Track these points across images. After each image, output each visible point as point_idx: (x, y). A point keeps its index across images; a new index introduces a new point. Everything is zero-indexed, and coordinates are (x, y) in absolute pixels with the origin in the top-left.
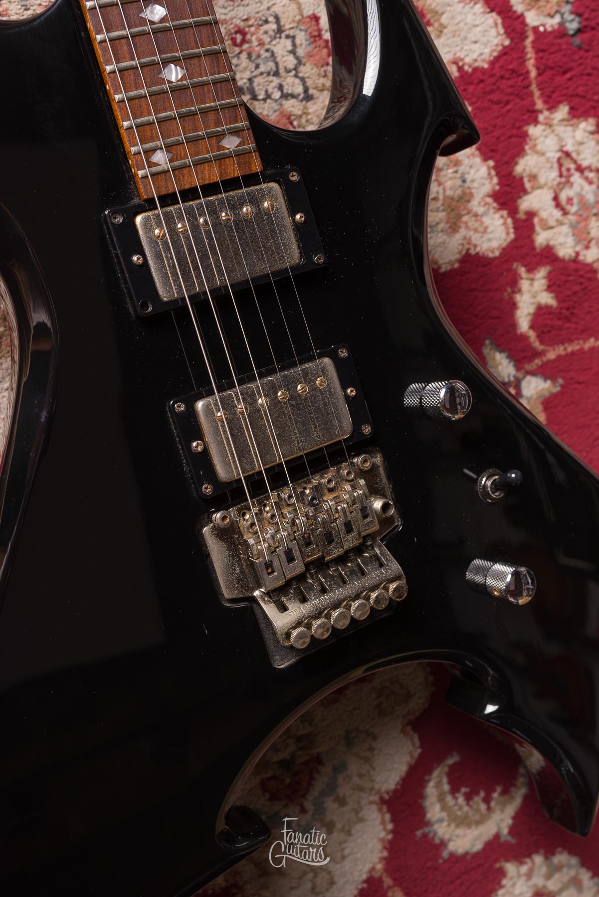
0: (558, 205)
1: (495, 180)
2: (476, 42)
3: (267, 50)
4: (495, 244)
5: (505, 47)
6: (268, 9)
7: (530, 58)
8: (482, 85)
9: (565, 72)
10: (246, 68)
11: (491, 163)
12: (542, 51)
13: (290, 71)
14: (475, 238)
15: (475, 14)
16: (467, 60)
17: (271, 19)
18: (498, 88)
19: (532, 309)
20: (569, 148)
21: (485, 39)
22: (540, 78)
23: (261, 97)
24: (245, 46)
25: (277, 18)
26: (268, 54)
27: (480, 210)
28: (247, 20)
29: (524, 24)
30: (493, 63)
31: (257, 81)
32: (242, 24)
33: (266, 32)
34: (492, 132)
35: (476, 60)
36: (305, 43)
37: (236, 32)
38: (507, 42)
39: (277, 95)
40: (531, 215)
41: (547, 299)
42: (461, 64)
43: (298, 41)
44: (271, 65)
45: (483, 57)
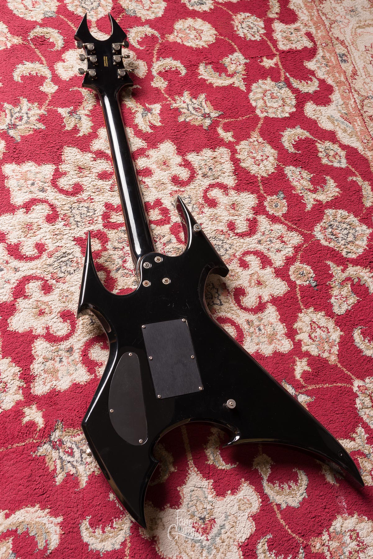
0: (311, 338)
1: (286, 329)
2: (278, 289)
4: (286, 349)
5: (288, 291)
7: (298, 294)
8: (280, 301)
9: (312, 298)
11: (284, 324)
12: (302, 291)
14: (279, 347)
15: (277, 282)
16: (275, 294)
18: (287, 302)
19: (301, 372)
20: (315, 320)
21: (281, 288)
22: (302, 299)
27: (280, 338)
29: (296, 284)
30: (284, 295)
34: (284, 315)
38: (289, 289)
40: (300, 341)
41: (307, 368)
42: (273, 295)
43: (219, 290)
45: (281, 293)
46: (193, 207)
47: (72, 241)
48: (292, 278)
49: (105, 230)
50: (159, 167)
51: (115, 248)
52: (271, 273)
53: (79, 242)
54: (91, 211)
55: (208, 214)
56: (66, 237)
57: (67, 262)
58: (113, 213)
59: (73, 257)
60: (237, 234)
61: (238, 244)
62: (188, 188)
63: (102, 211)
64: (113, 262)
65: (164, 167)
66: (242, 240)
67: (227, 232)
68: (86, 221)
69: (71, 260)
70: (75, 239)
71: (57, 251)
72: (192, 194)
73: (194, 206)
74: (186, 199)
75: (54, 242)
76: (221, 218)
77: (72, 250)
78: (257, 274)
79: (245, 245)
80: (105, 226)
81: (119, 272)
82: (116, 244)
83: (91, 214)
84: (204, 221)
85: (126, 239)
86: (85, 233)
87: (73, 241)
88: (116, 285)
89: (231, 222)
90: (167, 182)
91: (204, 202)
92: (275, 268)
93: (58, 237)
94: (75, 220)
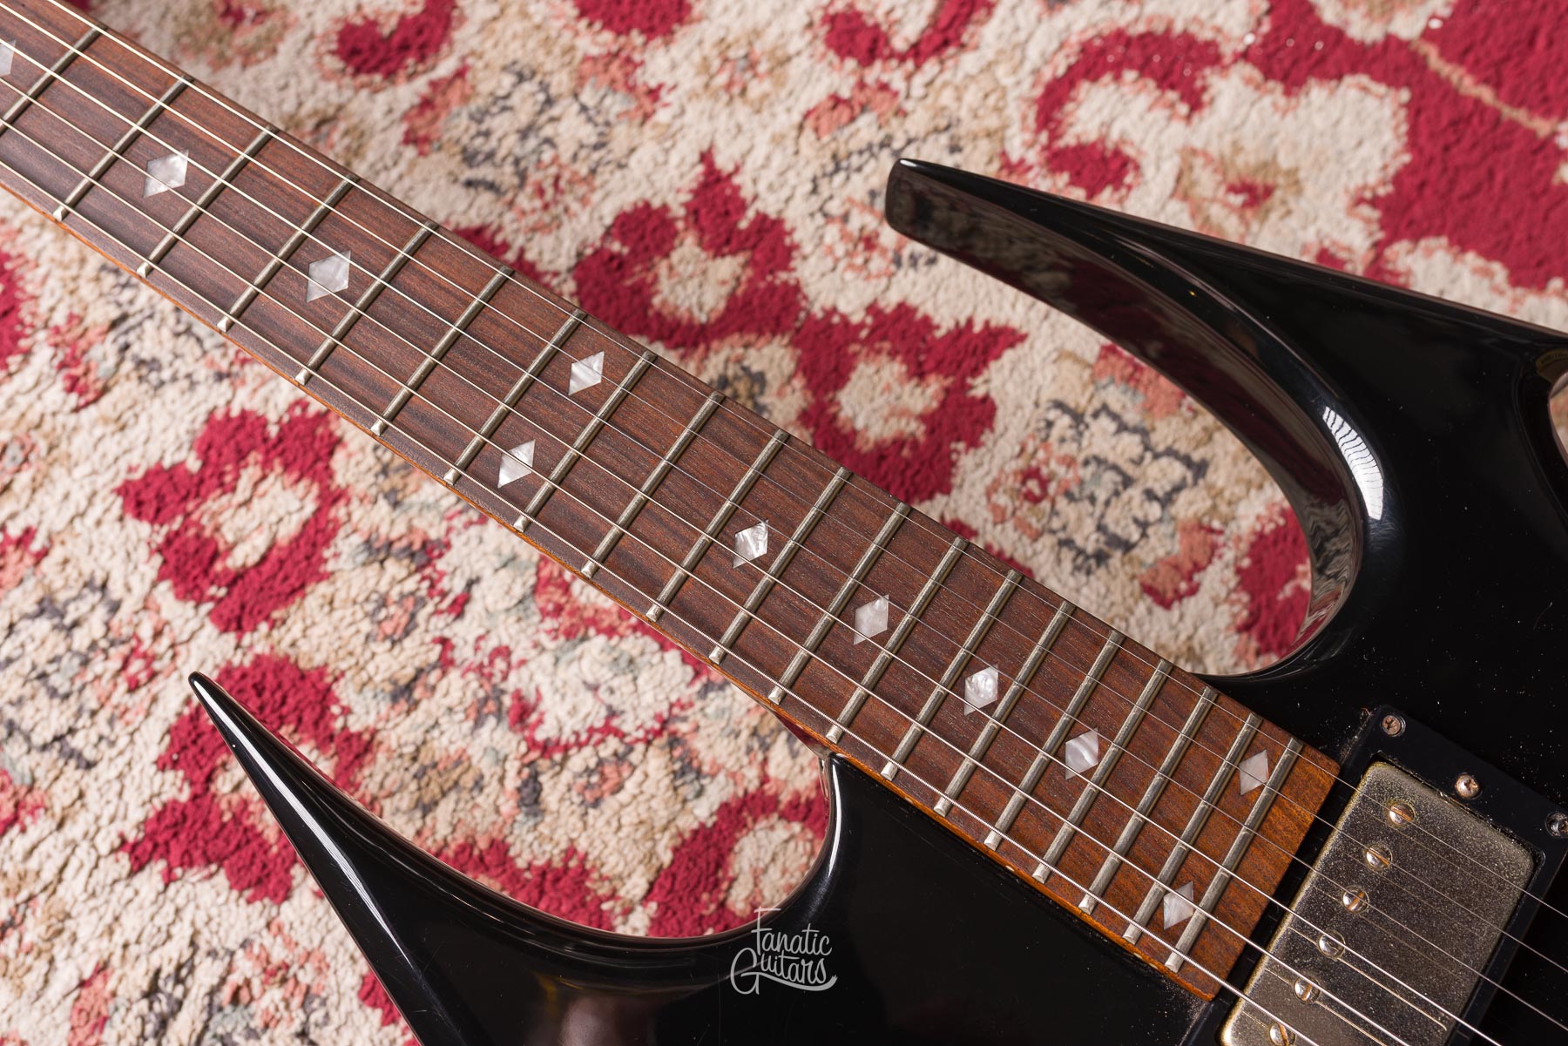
2: (1360, 143)
3: (1086, 463)
5: (1408, 106)
6: (1037, 404)
7: (1461, 79)
8: (1428, 191)
9: (1531, 43)
10: (1079, 519)
12: (1467, 51)
13: (1142, 458)
15: (1321, 109)
16: (1372, 179)
17: (1052, 415)
18: (1457, 169)
21: (1369, 124)
22: (1505, 90)
23: (1135, 537)
24: (1052, 488)
25: (1059, 405)
26: (1092, 468)
28: (1023, 450)
29: (1403, 45)
30: (1413, 142)
31: (1109, 521)
32: (1020, 464)
33: (1062, 440)
34: (1511, 238)
35: (1385, 167)
36: (1126, 399)
37: (1024, 483)
38: (1405, 95)
39: (1155, 510)
42: (1368, 195)
43: (1115, 406)
44: (1110, 477)
45: (1391, 151)
46: (584, 109)
47: (133, 873)
48: (1363, 29)
49: (259, 641)
50: (221, 62)
51: (404, 693)
52: (1249, 93)
53: (176, 851)
54: (84, 607)
55: (688, 79)
56: (73, 887)
57: (220, 1026)
58: (211, 505)
59: (219, 967)
60: (917, 53)
61: (972, 96)
62: (465, 37)
63: (143, 551)
64: (468, 781)
65: (248, 35)
66: (969, 62)
67: (862, 85)
68: (105, 682)
69: (225, 994)
70: (139, 854)
71: (102, 1022)
72: (515, 51)
73: (588, 97)
74: (515, 100)
75: (33, 980)
76: (771, 36)
77: (182, 933)
78: (1199, 162)
79: (1001, 71)
80: (234, 621)
81: (552, 794)
82: (389, 663)
83: (94, 628)
84: (705, 127)
85: (410, 585)
86: (162, 765)
87: (138, 866)
88: (604, 890)
89: (831, 20)
90: (335, 99)
91: (607, 36)
92: (1245, 56)
93: (33, 931)
94: (38, 739)
